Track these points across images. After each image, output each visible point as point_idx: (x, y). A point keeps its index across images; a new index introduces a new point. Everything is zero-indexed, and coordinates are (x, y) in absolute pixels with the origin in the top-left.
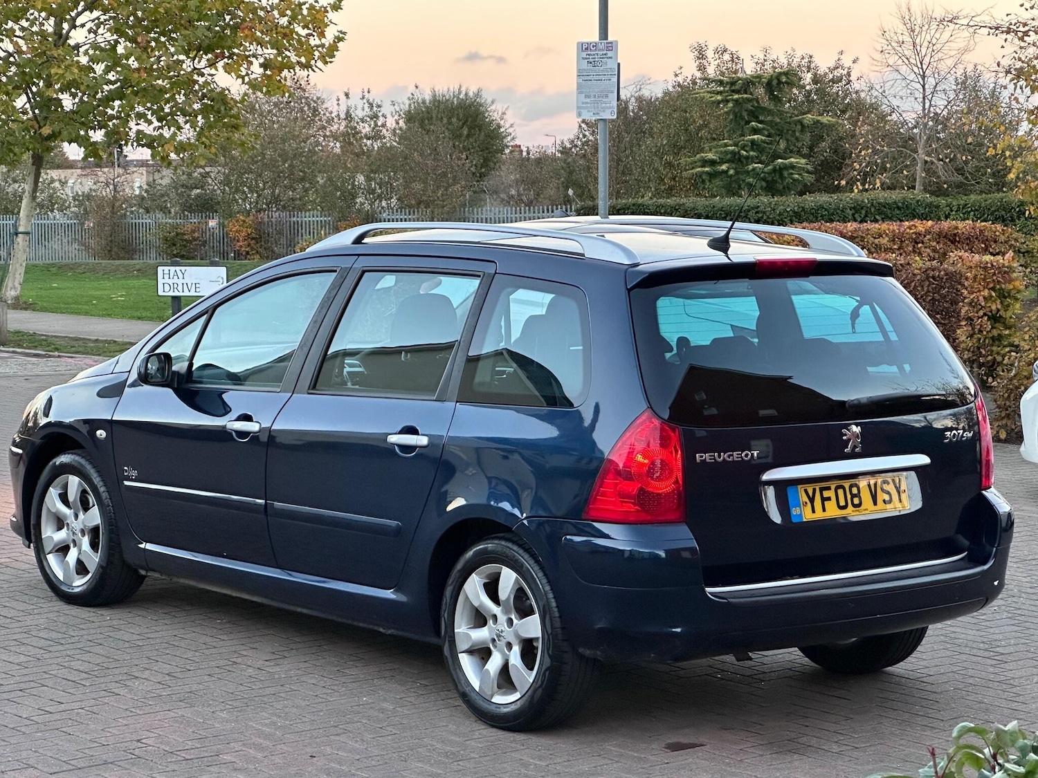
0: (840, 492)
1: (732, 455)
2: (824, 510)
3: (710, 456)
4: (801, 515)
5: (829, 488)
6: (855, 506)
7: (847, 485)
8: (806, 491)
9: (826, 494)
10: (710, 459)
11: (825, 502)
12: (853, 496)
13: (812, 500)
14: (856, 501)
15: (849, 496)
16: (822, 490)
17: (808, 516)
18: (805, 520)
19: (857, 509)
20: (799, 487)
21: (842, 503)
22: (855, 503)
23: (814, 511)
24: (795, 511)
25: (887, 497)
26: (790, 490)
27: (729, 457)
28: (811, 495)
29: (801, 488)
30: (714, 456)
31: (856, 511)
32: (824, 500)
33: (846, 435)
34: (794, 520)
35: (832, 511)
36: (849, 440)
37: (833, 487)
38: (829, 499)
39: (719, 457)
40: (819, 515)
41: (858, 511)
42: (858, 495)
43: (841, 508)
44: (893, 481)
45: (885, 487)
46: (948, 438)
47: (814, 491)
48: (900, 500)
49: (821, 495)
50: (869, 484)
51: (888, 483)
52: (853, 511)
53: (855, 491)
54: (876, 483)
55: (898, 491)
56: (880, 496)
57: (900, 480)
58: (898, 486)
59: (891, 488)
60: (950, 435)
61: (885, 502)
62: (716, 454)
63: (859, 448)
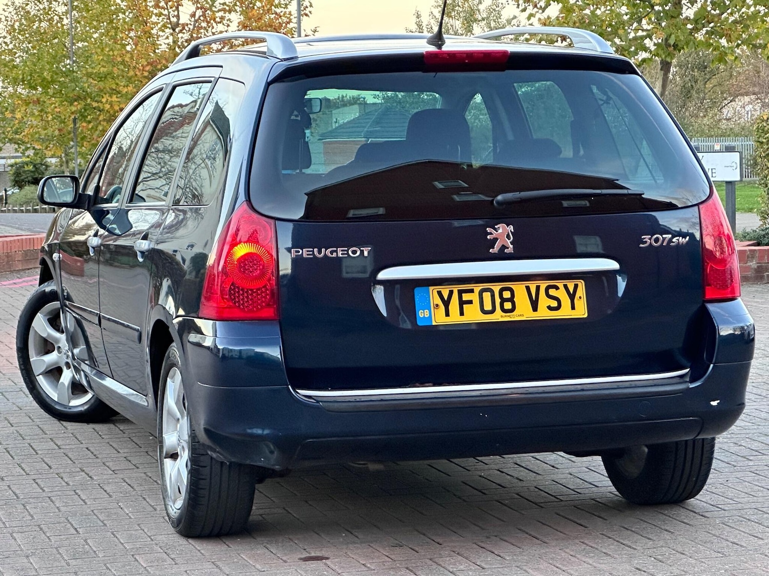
0: (487, 296)
1: (336, 251)
2: (462, 314)
3: (307, 251)
4: (430, 318)
5: (472, 291)
6: (505, 310)
7: (496, 288)
8: (440, 293)
9: (466, 297)
10: (308, 255)
11: (465, 306)
12: (503, 300)
13: (446, 303)
14: (508, 306)
15: (498, 301)
16: (461, 292)
17: (439, 318)
18: (434, 323)
19: (509, 314)
20: (431, 288)
21: (488, 307)
22: (506, 307)
23: (447, 314)
24: (422, 314)
25: (554, 304)
26: (418, 292)
27: (332, 253)
28: (446, 297)
29: (433, 291)
30: (313, 251)
31: (506, 316)
32: (462, 303)
33: (491, 234)
34: (420, 323)
35: (473, 315)
36: (496, 240)
37: (477, 290)
38: (470, 302)
39: (320, 252)
40: (455, 318)
41: (509, 316)
42: (512, 299)
43: (485, 312)
44: (566, 287)
45: (552, 292)
46: (646, 242)
47: (451, 293)
48: (573, 308)
49: (460, 297)
50: (528, 288)
51: (557, 288)
52: (502, 316)
53: (507, 295)
54: (538, 288)
55: (572, 297)
56: (544, 302)
57: (576, 286)
58: (572, 292)
59: (561, 294)
60: (650, 239)
61: (550, 308)
62: (316, 250)
63: (510, 249)
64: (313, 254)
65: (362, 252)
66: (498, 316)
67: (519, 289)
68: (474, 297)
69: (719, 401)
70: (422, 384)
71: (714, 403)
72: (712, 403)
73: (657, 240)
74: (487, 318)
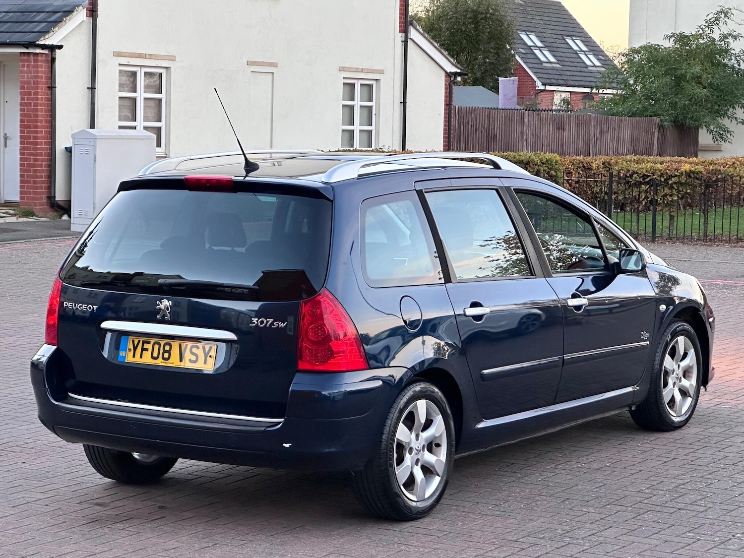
0: (157, 347)
1: (82, 306)
2: (141, 357)
4: (125, 357)
5: (149, 342)
6: (164, 358)
7: (163, 342)
8: (133, 341)
9: (146, 346)
11: (144, 352)
12: (165, 351)
13: (135, 348)
14: (166, 355)
15: (162, 351)
16: (144, 342)
18: (126, 361)
21: (155, 355)
23: (134, 356)
24: (122, 354)
25: (194, 358)
26: (123, 339)
27: (80, 307)
28: (136, 345)
29: (131, 338)
30: (72, 305)
31: (164, 362)
32: (143, 349)
33: (159, 305)
34: (120, 359)
35: (147, 359)
37: (152, 342)
38: (147, 350)
39: (75, 306)
40: (137, 359)
41: (165, 363)
42: (169, 352)
43: (153, 358)
44: (204, 348)
45: (194, 350)
46: (254, 323)
47: (139, 342)
48: (205, 363)
49: (143, 346)
50: (180, 345)
51: (198, 348)
52: (161, 362)
53: (167, 348)
54: (186, 346)
55: (206, 355)
56: (188, 356)
57: (211, 348)
58: (207, 351)
59: (200, 353)
60: (257, 321)
61: (190, 361)
62: (74, 304)
63: (168, 317)
64: (72, 307)
65: (93, 308)
66: (160, 362)
67: (175, 345)
68: (149, 346)
69: (291, 444)
70: (124, 400)
71: (287, 445)
72: (284, 445)
73: (262, 322)
74: (154, 362)
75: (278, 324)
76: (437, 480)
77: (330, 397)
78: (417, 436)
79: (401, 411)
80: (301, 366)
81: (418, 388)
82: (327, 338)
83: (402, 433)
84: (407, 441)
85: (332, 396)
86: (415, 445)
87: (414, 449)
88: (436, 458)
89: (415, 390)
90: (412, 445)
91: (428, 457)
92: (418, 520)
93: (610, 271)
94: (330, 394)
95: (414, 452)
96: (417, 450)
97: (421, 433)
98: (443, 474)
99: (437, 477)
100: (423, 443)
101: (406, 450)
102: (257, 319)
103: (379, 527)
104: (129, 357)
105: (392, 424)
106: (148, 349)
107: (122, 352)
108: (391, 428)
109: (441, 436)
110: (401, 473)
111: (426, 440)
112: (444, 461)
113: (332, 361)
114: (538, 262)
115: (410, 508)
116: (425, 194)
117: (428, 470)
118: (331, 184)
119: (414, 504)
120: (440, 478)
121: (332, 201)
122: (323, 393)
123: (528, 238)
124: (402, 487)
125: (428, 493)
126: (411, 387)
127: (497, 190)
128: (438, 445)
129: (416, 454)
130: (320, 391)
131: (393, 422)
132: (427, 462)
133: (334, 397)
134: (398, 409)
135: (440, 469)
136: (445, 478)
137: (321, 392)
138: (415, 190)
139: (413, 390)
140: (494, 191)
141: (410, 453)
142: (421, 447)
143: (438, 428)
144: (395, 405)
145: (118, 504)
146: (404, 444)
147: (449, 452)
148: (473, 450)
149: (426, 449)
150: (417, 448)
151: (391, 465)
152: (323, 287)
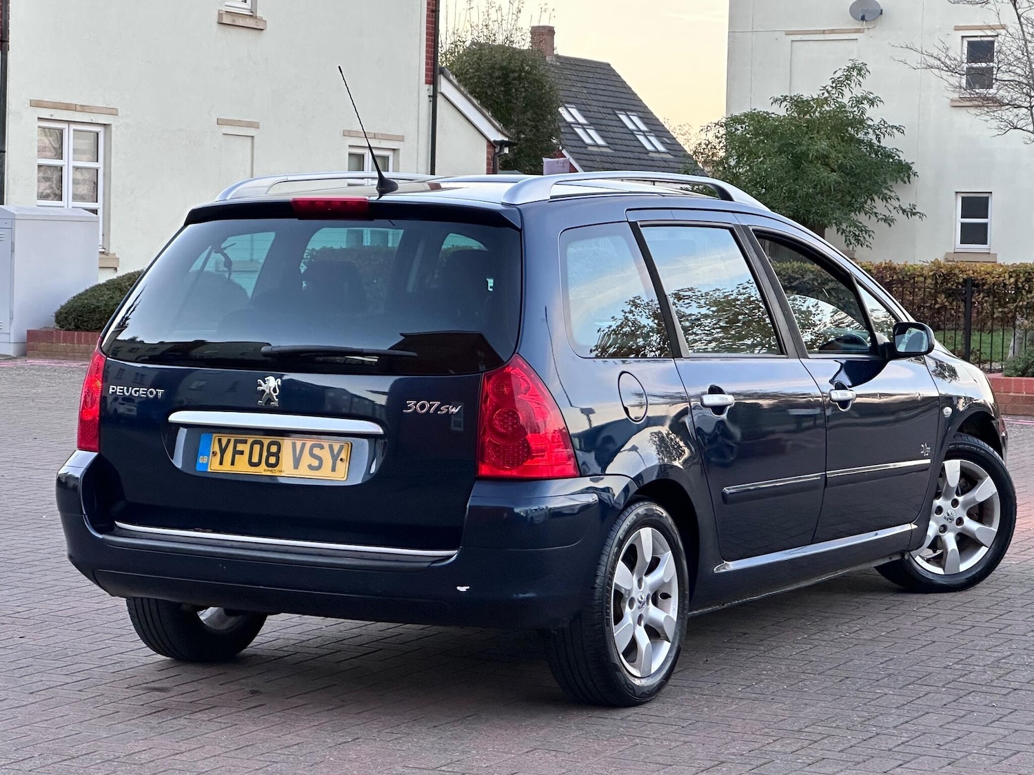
0: (257, 448)
1: (139, 391)
2: (233, 464)
3: (120, 389)
4: (207, 464)
5: (245, 442)
6: (268, 465)
7: (266, 441)
8: (220, 441)
9: (240, 447)
10: (119, 392)
11: (237, 456)
12: (270, 454)
13: (223, 451)
14: (272, 460)
15: (265, 454)
16: (236, 442)
18: (209, 470)
19: (271, 469)
20: (215, 435)
21: (255, 459)
22: (270, 462)
23: (221, 463)
24: (202, 460)
25: (316, 463)
26: (204, 437)
27: (136, 392)
28: (224, 445)
29: (215, 437)
30: (123, 389)
31: (268, 470)
32: (236, 452)
33: (261, 386)
34: (198, 468)
35: (242, 467)
36: (264, 392)
37: (250, 441)
38: (242, 453)
39: (128, 390)
40: (227, 468)
41: (271, 471)
42: (277, 455)
43: (252, 464)
44: (331, 447)
45: (316, 451)
46: (410, 408)
47: (229, 441)
48: (333, 469)
49: (235, 447)
50: (294, 444)
51: (322, 447)
52: (265, 470)
53: (274, 449)
54: (304, 445)
55: (335, 458)
56: (307, 460)
57: (342, 447)
58: (336, 452)
59: (325, 454)
60: (415, 405)
61: (310, 467)
62: (126, 388)
63: (275, 403)
64: (123, 392)
65: (157, 392)
66: (262, 470)
67: (287, 443)
68: (245, 448)
69: (468, 587)
71: (463, 589)
72: (459, 588)
73: (423, 407)
74: (252, 470)
75: (448, 408)
76: (666, 646)
77: (526, 516)
78: (640, 581)
79: (621, 543)
80: (484, 470)
81: (640, 509)
82: (521, 431)
83: (622, 576)
84: (628, 588)
85: (529, 517)
86: (639, 594)
87: (636, 600)
88: (666, 614)
89: (638, 513)
90: (633, 595)
91: (654, 613)
92: (643, 706)
93: (879, 355)
94: (526, 512)
95: (636, 605)
96: (640, 602)
97: (644, 577)
98: (674, 638)
99: (666, 642)
100: (648, 592)
101: (625, 602)
102: (413, 402)
103: (590, 715)
104: (214, 464)
105: (609, 563)
106: (243, 451)
107: (202, 457)
108: (608, 567)
109: (670, 582)
110: (621, 635)
111: (651, 587)
112: (675, 619)
113: (528, 463)
114: (789, 336)
115: (633, 687)
116: (641, 228)
117: (654, 633)
118: (518, 206)
119: (637, 682)
120: (670, 644)
121: (520, 231)
122: (517, 510)
123: (776, 299)
124: (621, 656)
125: (655, 666)
126: (633, 507)
127: (732, 231)
128: (666, 596)
129: (639, 608)
130: (512, 507)
131: (610, 559)
132: (652, 620)
133: (532, 518)
134: (616, 541)
135: (670, 631)
136: (676, 645)
137: (513, 509)
138: (628, 221)
139: (635, 512)
140: (728, 231)
141: (631, 606)
142: (644, 597)
143: (667, 571)
144: (613, 534)
145: (186, 688)
146: (623, 591)
147: (681, 606)
148: (707, 607)
149: (650, 601)
150: (640, 600)
151: (608, 624)
152: (514, 353)
